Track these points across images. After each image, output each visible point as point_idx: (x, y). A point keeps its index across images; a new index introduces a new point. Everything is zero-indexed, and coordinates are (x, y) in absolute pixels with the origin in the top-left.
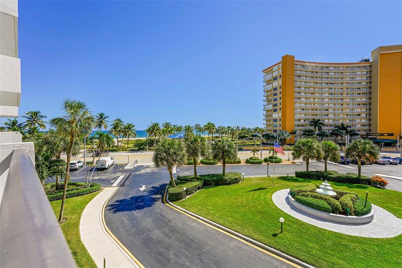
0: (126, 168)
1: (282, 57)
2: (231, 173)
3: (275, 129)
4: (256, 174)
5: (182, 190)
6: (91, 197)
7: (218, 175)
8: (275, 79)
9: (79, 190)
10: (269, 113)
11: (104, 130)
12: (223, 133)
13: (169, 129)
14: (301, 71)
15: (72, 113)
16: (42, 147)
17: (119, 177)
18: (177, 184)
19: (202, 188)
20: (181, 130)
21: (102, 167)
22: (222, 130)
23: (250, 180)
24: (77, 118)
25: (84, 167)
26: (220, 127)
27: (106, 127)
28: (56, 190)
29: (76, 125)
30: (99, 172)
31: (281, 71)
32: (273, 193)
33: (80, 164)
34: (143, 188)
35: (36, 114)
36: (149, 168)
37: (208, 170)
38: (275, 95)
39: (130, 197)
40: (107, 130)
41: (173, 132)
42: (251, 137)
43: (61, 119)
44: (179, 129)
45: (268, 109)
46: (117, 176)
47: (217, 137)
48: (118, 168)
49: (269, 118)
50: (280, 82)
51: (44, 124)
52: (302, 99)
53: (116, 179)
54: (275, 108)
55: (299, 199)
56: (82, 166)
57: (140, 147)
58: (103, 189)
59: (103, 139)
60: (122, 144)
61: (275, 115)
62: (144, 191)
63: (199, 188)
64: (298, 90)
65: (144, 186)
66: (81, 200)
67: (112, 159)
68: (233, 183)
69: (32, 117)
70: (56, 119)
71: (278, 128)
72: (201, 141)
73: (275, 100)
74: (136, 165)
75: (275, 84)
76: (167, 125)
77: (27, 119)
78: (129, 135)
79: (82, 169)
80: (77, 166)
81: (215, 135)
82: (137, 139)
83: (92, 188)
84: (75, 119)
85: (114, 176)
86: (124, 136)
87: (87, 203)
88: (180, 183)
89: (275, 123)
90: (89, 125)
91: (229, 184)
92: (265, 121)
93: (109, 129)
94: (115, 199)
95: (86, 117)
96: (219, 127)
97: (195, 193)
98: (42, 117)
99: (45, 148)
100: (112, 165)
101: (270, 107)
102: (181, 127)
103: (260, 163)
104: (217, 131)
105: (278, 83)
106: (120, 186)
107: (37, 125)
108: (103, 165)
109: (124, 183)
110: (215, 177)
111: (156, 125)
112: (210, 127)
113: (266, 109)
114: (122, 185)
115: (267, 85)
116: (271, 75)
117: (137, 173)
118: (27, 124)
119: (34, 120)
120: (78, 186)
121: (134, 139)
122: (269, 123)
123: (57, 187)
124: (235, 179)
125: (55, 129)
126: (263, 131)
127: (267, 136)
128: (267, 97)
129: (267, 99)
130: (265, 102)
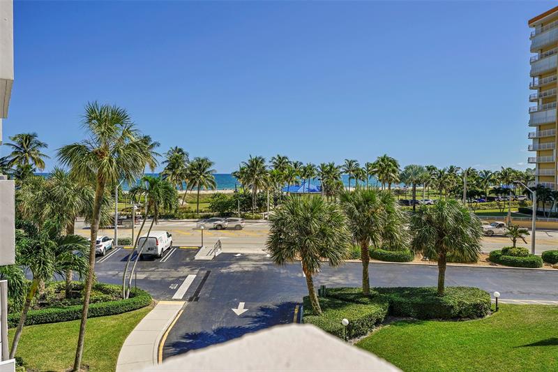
0: (198, 257)
2: (462, 289)
4: (528, 295)
5: (339, 326)
6: (132, 320)
7: (425, 291)
9: (110, 303)
10: (545, 133)
12: (418, 182)
13: (286, 172)
15: (103, 134)
16: (41, 206)
17: (185, 277)
18: (323, 308)
19: (385, 323)
20: (312, 174)
21: (150, 252)
22: (416, 174)
23: (516, 312)
24: (112, 144)
25: (115, 251)
26: (411, 167)
28: (67, 298)
29: (110, 161)
30: (145, 263)
33: (107, 244)
34: (240, 310)
35: (28, 138)
36: (249, 260)
37: (391, 275)
39: (214, 327)
41: (294, 178)
43: (79, 148)
44: (307, 172)
46: (181, 274)
48: (183, 256)
49: (545, 145)
51: (42, 158)
53: (180, 281)
56: (111, 249)
57: (223, 210)
58: (155, 304)
59: (158, 192)
60: (185, 203)
62: (244, 316)
63: (378, 323)
65: (242, 304)
66: (113, 326)
67: (169, 236)
68: (470, 317)
69: (22, 146)
70: (70, 147)
74: (219, 252)
76: (281, 162)
77: (14, 150)
78: (201, 184)
79: (111, 254)
80: (102, 248)
82: (216, 192)
83: (134, 299)
84: (106, 148)
85: (175, 274)
86: (189, 185)
87: (126, 334)
88: (330, 306)
90: (135, 160)
91: (457, 317)
92: (534, 154)
94: (183, 332)
95: (127, 142)
96: (407, 168)
97: (369, 334)
98: (39, 144)
99: (47, 209)
100: (169, 249)
101: (552, 114)
102: (311, 168)
103: (533, 264)
104: (403, 178)
106: (190, 300)
107: (31, 162)
108: (152, 249)
109: (198, 292)
110: (416, 295)
111: (258, 161)
112: (385, 169)
113: (537, 122)
114: (193, 296)
115: (541, 57)
117: (224, 271)
118: (15, 160)
119: (25, 152)
120: (106, 292)
121: (210, 192)
122: (545, 158)
123: (67, 291)
124: (476, 306)
125: (67, 169)
126: (528, 179)
127: (542, 193)
128: (540, 89)
129: (540, 96)
130: (535, 104)
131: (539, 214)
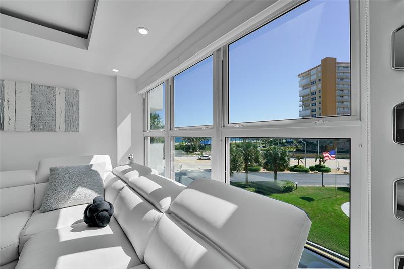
1: (322, 60)
8: (313, 83)
14: (344, 73)
23: (304, 189)
31: (320, 74)
38: (313, 99)
50: (320, 86)
52: (345, 103)
54: (313, 113)
64: (341, 93)
68: (288, 192)
73: (314, 105)
75: (314, 88)
91: (283, 192)
101: (308, 112)
105: (317, 87)
115: (303, 90)
116: (308, 79)
124: (290, 187)
128: (303, 102)
129: (303, 105)
130: (301, 108)
131: (307, 152)
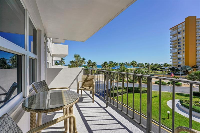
1: (186, 19)
2: (144, 88)
3: (179, 64)
7: (136, 88)
8: (180, 33)
10: (174, 55)
11: (84, 65)
12: (141, 67)
13: (112, 65)
18: (115, 90)
22: (141, 65)
24: (78, 60)
26: (140, 63)
27: (85, 64)
29: (78, 63)
31: (184, 27)
32: (168, 100)
38: (180, 43)
40: (85, 65)
41: (114, 66)
42: (161, 70)
43: (73, 61)
44: (117, 64)
45: (173, 52)
47: (138, 69)
49: (174, 58)
50: (184, 34)
51: (64, 62)
54: (179, 51)
55: (184, 105)
57: (99, 73)
61: (180, 56)
63: (125, 93)
71: (182, 64)
72: (127, 70)
73: (180, 46)
75: (180, 36)
76: (111, 63)
78: (94, 67)
81: (137, 68)
82: (97, 69)
86: (92, 67)
89: (179, 61)
92: (172, 60)
93: (86, 64)
96: (139, 64)
97: (123, 95)
98: (64, 60)
101: (176, 51)
103: (165, 84)
104: (138, 66)
105: (182, 35)
111: (106, 62)
112: (133, 64)
115: (173, 37)
116: (176, 31)
119: (62, 61)
122: (174, 61)
126: (171, 66)
127: (173, 69)
129: (173, 46)
130: (172, 48)
